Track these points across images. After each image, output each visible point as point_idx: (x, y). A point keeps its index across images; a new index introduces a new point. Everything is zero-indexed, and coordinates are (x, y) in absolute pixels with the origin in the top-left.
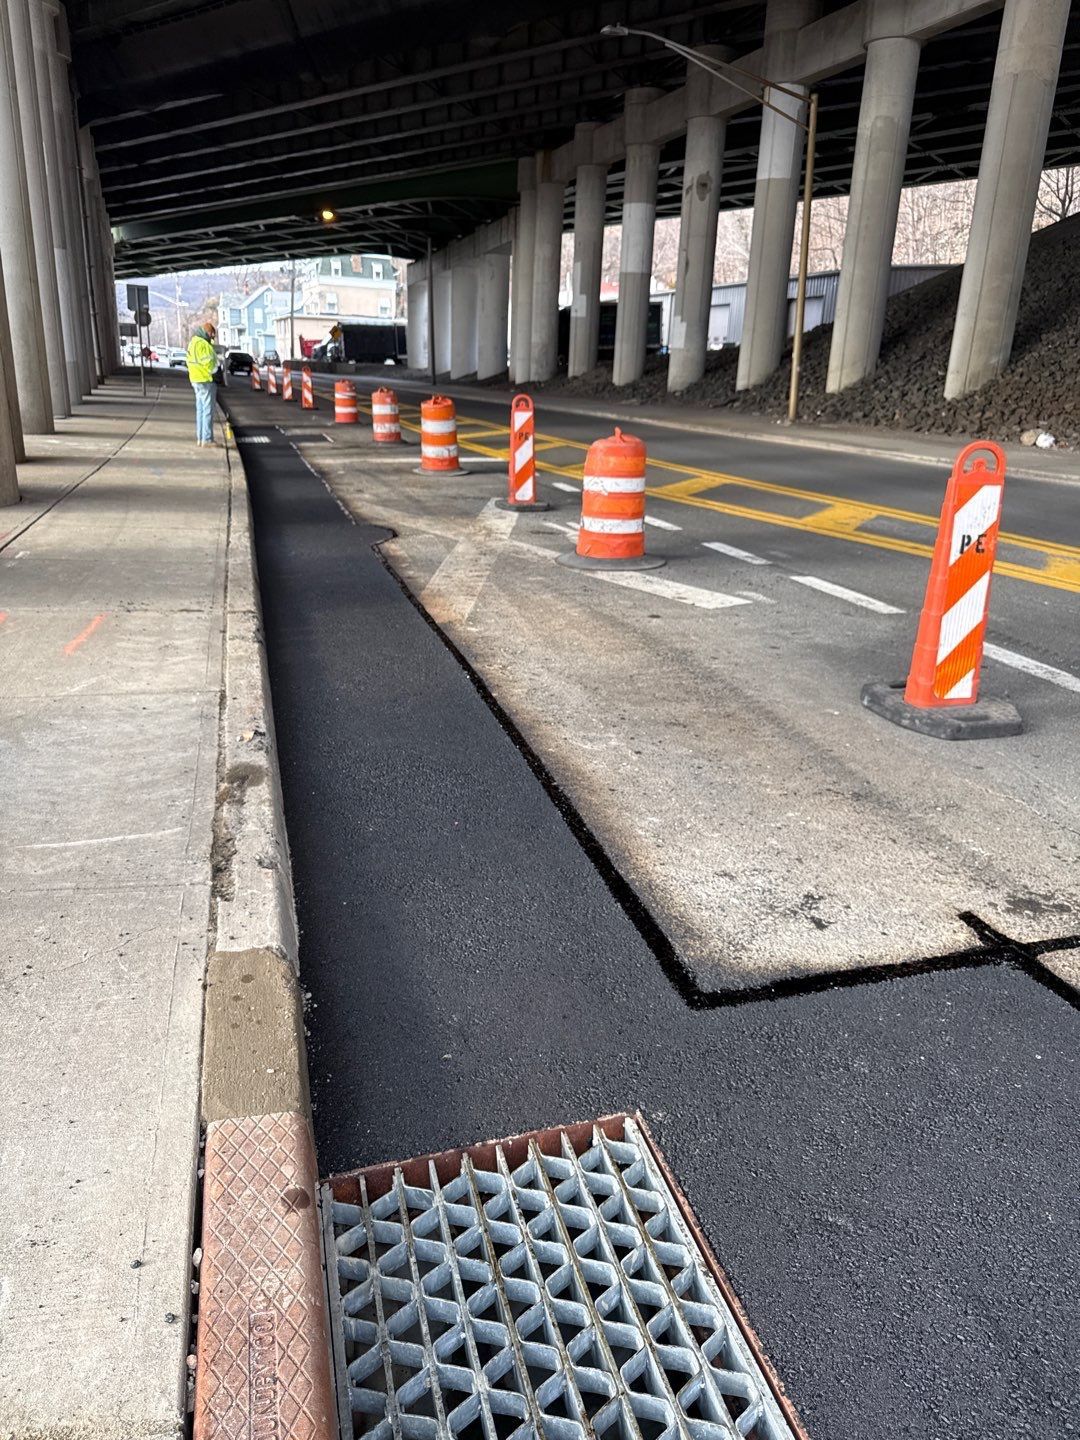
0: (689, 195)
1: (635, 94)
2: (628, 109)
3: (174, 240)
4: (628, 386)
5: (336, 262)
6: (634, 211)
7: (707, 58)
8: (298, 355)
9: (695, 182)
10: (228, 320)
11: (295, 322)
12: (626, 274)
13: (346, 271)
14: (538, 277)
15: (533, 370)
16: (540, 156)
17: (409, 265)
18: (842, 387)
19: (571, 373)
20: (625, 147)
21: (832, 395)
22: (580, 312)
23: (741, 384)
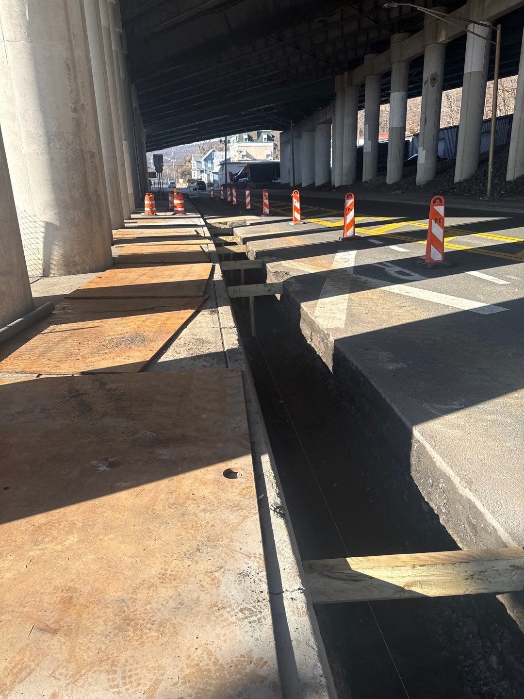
0: (426, 86)
1: (396, 38)
2: (392, 45)
3: (171, 132)
4: (394, 184)
5: (245, 136)
6: (396, 96)
7: (440, 13)
8: (229, 181)
9: (429, 78)
10: (196, 167)
11: (227, 165)
12: (392, 128)
13: (250, 139)
14: (346, 134)
15: (344, 181)
16: (346, 74)
17: (281, 133)
18: (515, 178)
19: (364, 180)
20: (391, 65)
21: (510, 182)
22: (368, 150)
23: (457, 179)
